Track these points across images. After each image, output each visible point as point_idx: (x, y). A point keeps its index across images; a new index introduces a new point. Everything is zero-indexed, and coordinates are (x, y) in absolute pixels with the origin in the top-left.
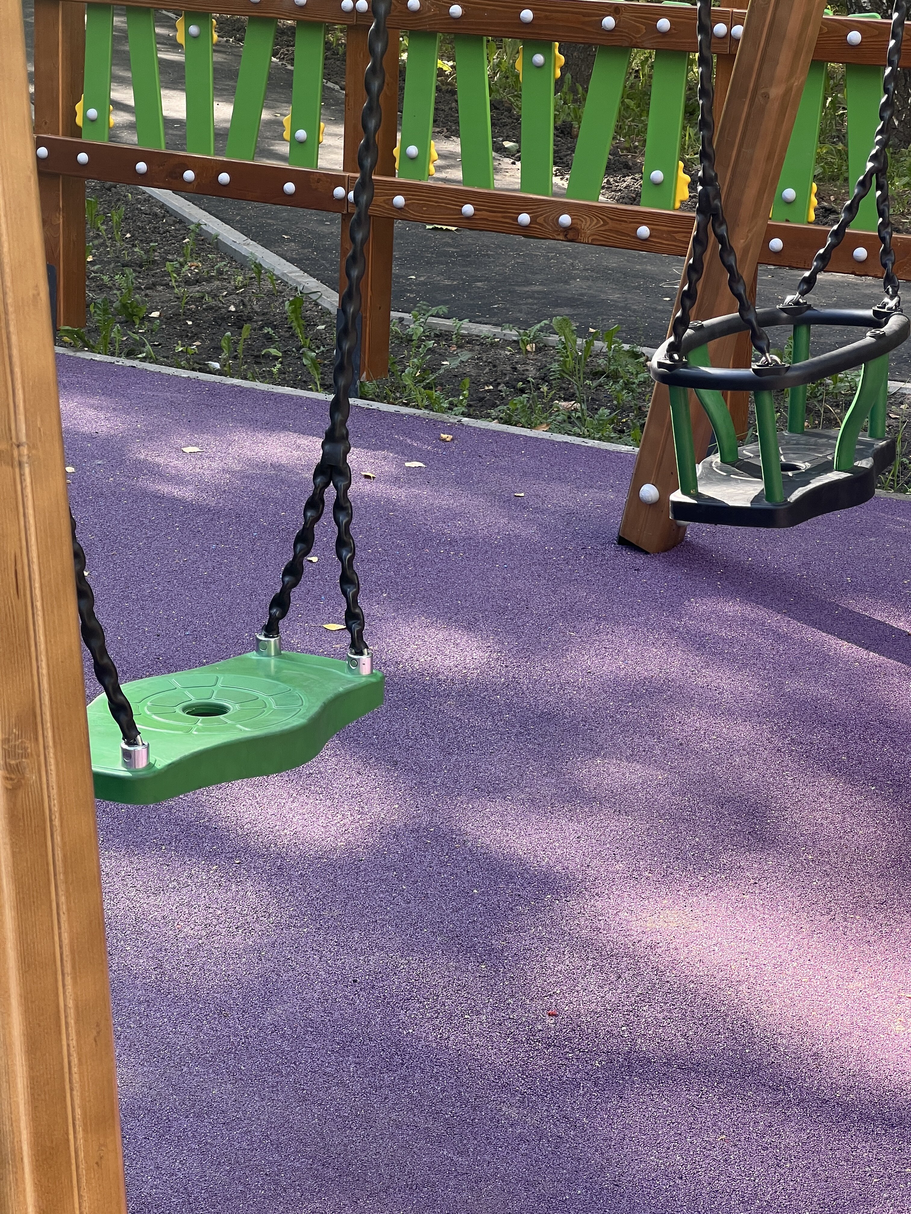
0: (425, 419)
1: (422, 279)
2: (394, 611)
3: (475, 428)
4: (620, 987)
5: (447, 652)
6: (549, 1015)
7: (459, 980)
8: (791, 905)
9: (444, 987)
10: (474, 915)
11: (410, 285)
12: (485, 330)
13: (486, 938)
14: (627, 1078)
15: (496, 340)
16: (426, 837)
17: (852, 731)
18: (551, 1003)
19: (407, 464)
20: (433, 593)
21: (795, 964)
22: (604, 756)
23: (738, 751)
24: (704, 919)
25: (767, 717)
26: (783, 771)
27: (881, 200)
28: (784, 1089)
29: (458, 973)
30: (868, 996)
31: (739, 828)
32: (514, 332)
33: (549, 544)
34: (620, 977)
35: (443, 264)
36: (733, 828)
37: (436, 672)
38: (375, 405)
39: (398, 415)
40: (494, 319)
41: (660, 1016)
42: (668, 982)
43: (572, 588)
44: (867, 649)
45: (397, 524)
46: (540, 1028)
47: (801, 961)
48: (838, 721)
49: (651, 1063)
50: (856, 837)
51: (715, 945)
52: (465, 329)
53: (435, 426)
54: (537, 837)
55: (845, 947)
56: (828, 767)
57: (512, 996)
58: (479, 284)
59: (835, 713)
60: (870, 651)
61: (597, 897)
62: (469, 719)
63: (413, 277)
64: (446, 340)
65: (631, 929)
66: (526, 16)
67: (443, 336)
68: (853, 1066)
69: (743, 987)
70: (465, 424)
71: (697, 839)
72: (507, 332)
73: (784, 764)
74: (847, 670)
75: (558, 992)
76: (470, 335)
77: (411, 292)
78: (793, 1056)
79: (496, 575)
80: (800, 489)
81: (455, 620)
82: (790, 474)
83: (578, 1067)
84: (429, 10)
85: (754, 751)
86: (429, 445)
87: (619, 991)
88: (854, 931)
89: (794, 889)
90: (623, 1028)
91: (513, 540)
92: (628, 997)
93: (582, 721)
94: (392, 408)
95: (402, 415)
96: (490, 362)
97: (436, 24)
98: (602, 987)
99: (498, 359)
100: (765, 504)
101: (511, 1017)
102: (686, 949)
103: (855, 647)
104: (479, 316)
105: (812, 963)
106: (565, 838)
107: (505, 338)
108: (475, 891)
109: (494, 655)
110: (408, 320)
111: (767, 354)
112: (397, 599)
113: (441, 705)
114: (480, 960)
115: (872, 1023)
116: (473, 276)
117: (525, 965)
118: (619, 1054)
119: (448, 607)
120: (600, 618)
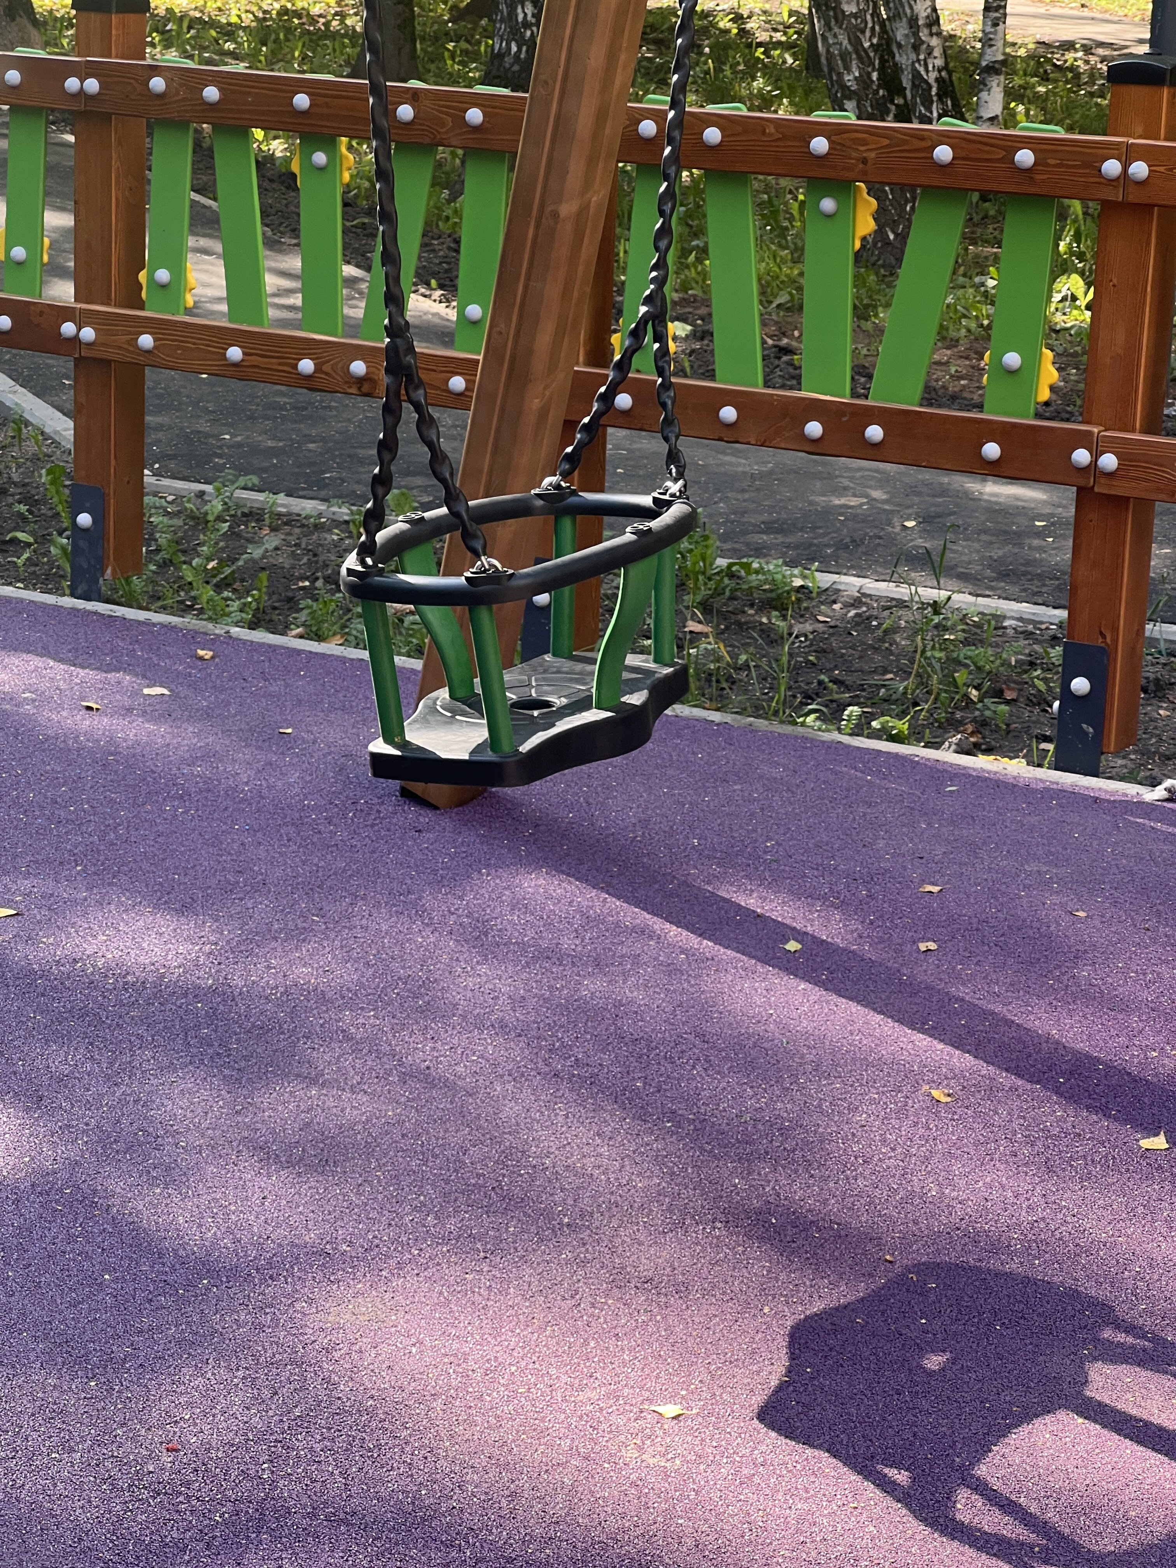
0: (182, 630)
1: (239, 439)
2: (87, 889)
3: (245, 642)
4: (273, 1406)
5: (145, 945)
6: (168, 1450)
7: (55, 1403)
8: (526, 1288)
9: (33, 1415)
10: (97, 1310)
11: (220, 447)
12: (308, 507)
13: (106, 1343)
14: (254, 1535)
15: (323, 520)
16: (57, 1202)
17: (657, 1048)
18: (175, 1433)
19: (146, 691)
20: (145, 865)
21: (513, 1369)
22: (323, 1085)
23: (502, 1076)
24: (407, 1309)
25: (550, 1030)
26: (556, 1104)
27: (659, 354)
28: (460, 1545)
29: (56, 1394)
30: (601, 1409)
31: (481, 1182)
32: (345, 510)
33: (310, 797)
34: (276, 1393)
35: (268, 419)
36: (473, 1181)
37: (124, 973)
38: (121, 611)
39: (148, 624)
40: (323, 493)
41: (318, 1447)
42: (339, 1398)
43: (329, 857)
44: (700, 935)
45: (116, 772)
46: (151, 1469)
47: (523, 1364)
48: (641, 1034)
49: (289, 1513)
50: (633, 1191)
51: (414, 1345)
52: (283, 505)
53: (194, 638)
54: (209, 1198)
55: (586, 1343)
56: (616, 1097)
57: (123, 1425)
58: (311, 446)
59: (640, 1023)
60: (705, 938)
61: (270, 1282)
62: (153, 1036)
63: (227, 437)
64: (258, 521)
65: (306, 1326)
66: (300, 103)
67: (254, 515)
68: (559, 1509)
69: (438, 1404)
70: (234, 636)
71: (422, 1198)
72: (335, 509)
73: (560, 1094)
74: (669, 965)
75: (187, 1417)
76: (289, 514)
77: (220, 456)
78: (483, 1497)
79: (232, 839)
80: (540, 734)
81: (166, 902)
82: (536, 713)
83: (191, 1522)
84: (177, 93)
85: (523, 1075)
86: (181, 664)
87: (271, 1413)
88: (602, 1320)
89: (535, 1265)
90: (266, 1465)
91: (265, 791)
92: (281, 1421)
93: (303, 1037)
94: (141, 615)
95: (154, 625)
96: (310, 550)
97: (186, 111)
98: (248, 1409)
99: (321, 545)
100: (489, 756)
101: (116, 1454)
102: (374, 1352)
103: (685, 933)
104: (304, 489)
105: (537, 1366)
106: (247, 1198)
107: (335, 517)
108: (107, 1277)
109: (207, 948)
110: (210, 494)
111: (483, 558)
112: (95, 873)
113: (120, 1017)
114: (90, 1375)
115: (597, 1448)
116: (305, 436)
117: (150, 1379)
118: (250, 1502)
119: (161, 884)
120: (357, 896)
